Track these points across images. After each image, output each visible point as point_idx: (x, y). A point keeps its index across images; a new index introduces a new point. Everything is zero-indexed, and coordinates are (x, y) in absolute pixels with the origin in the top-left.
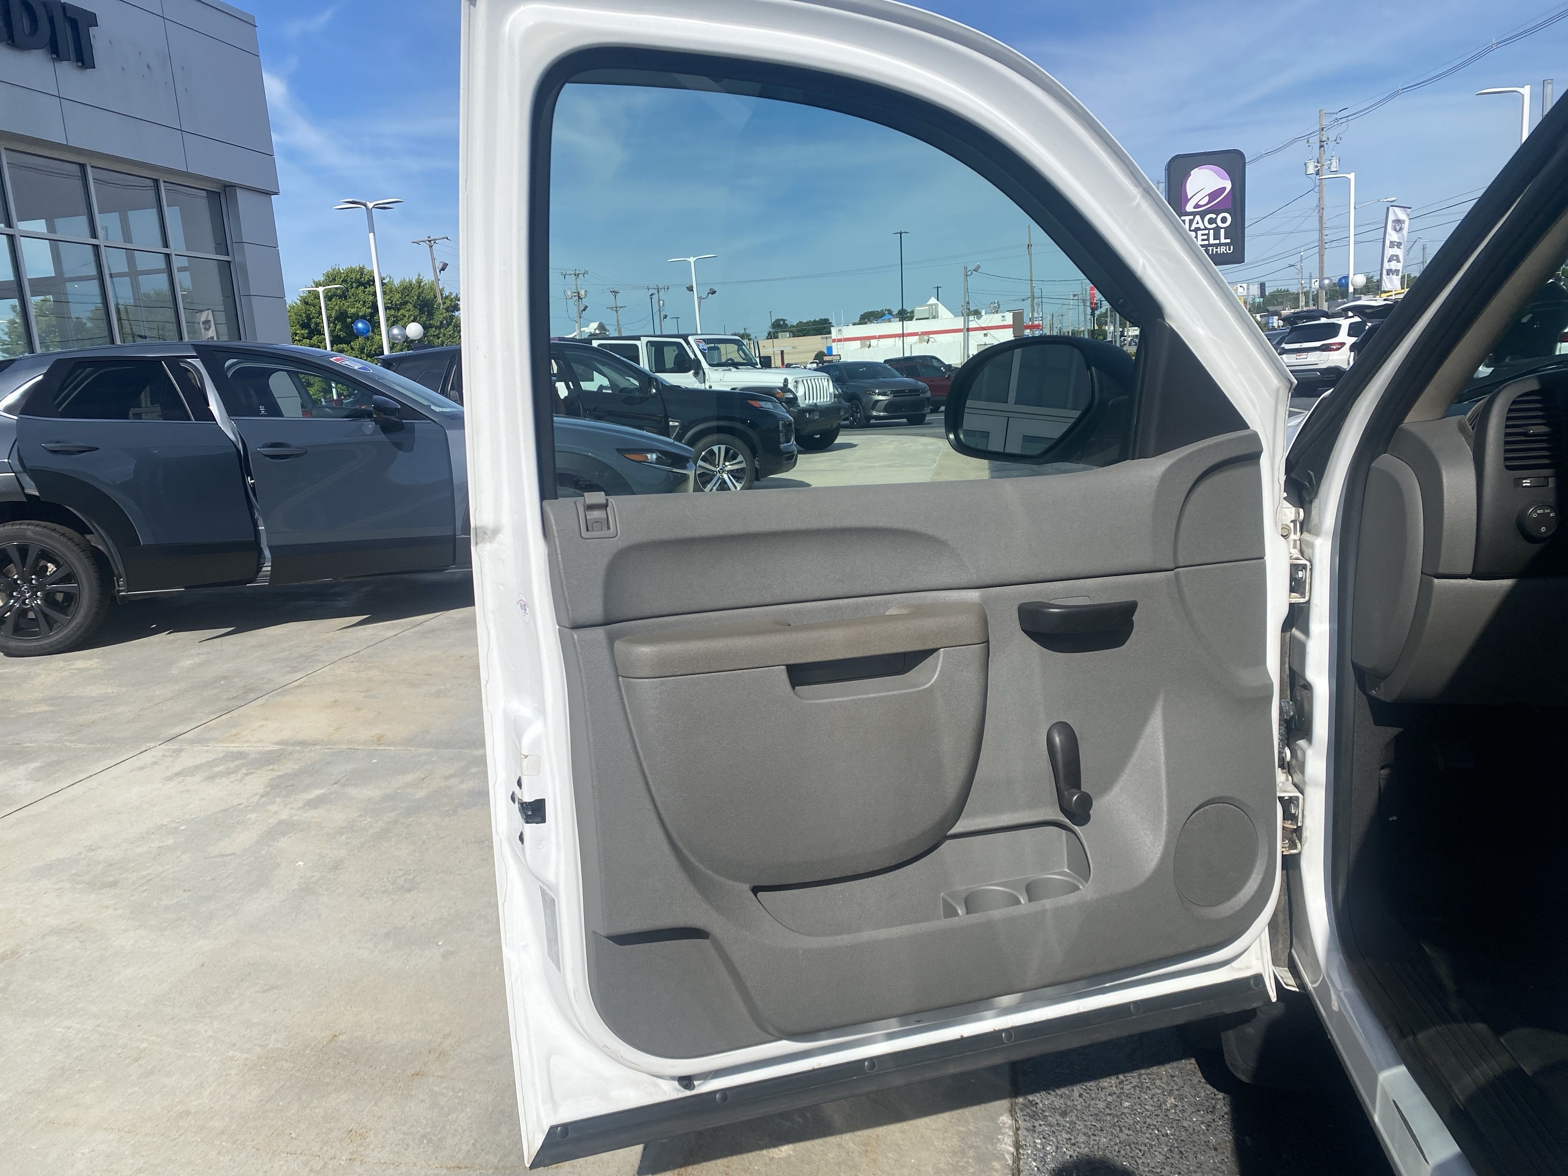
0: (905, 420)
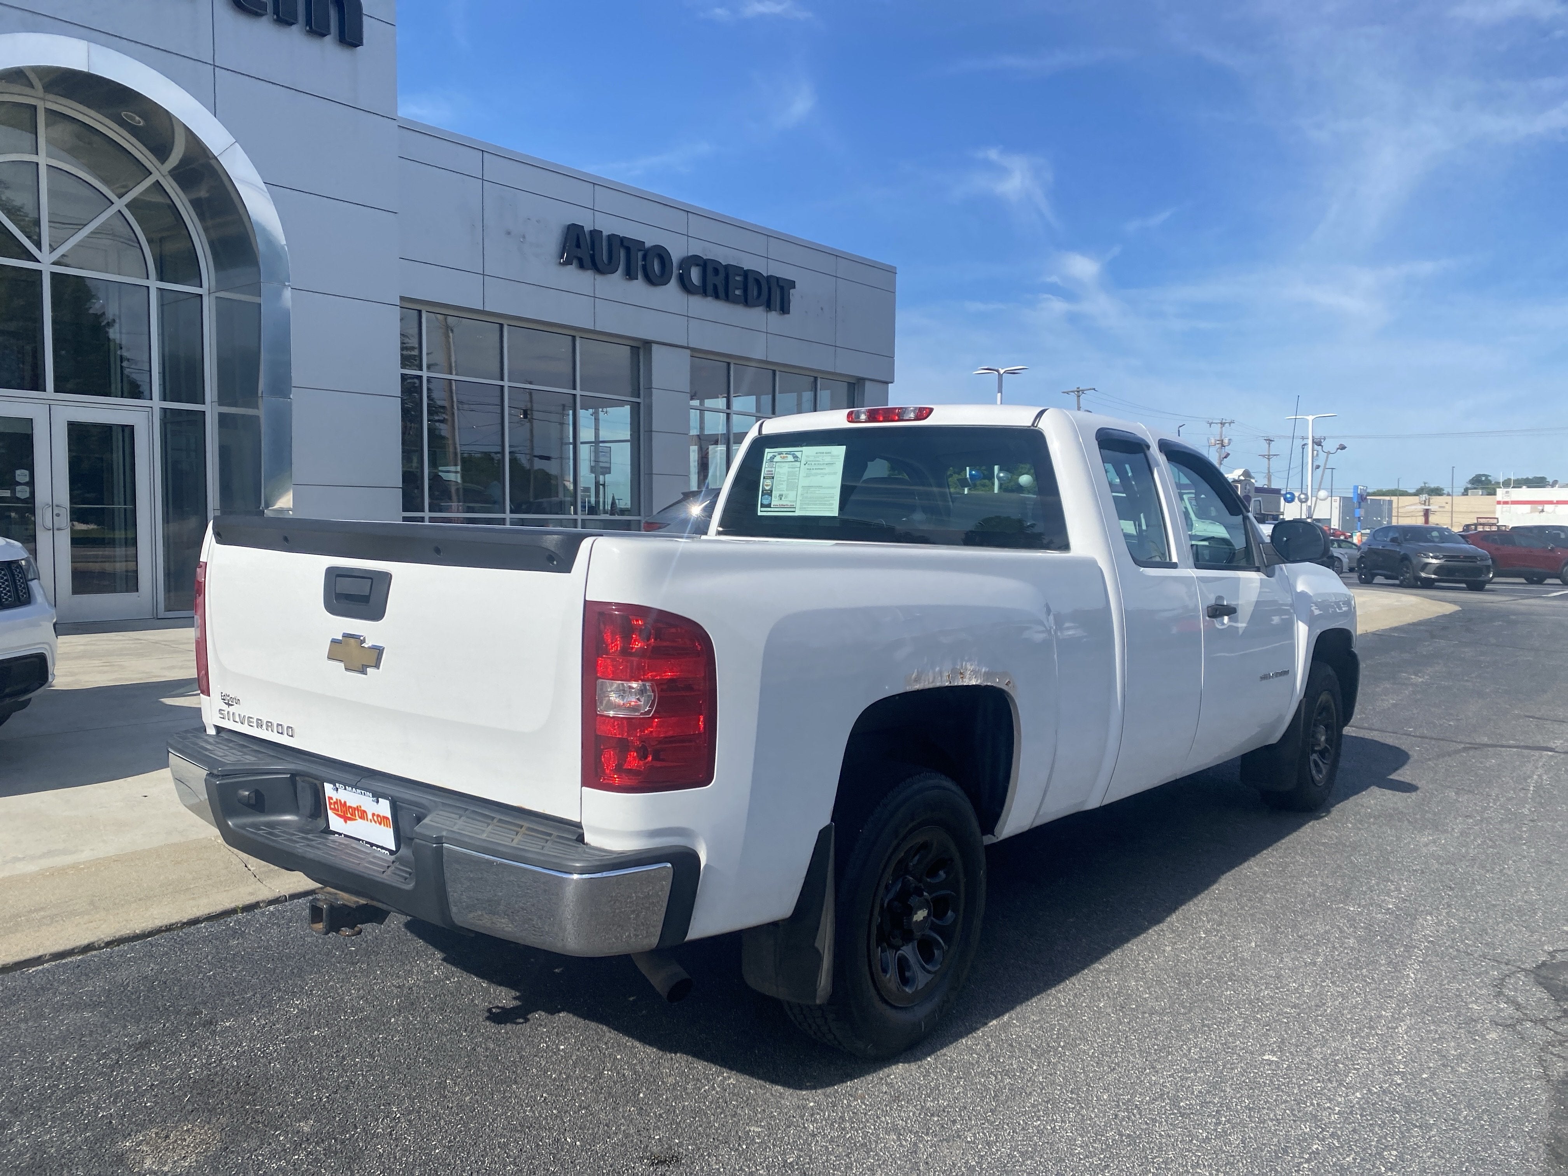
0: (1464, 585)
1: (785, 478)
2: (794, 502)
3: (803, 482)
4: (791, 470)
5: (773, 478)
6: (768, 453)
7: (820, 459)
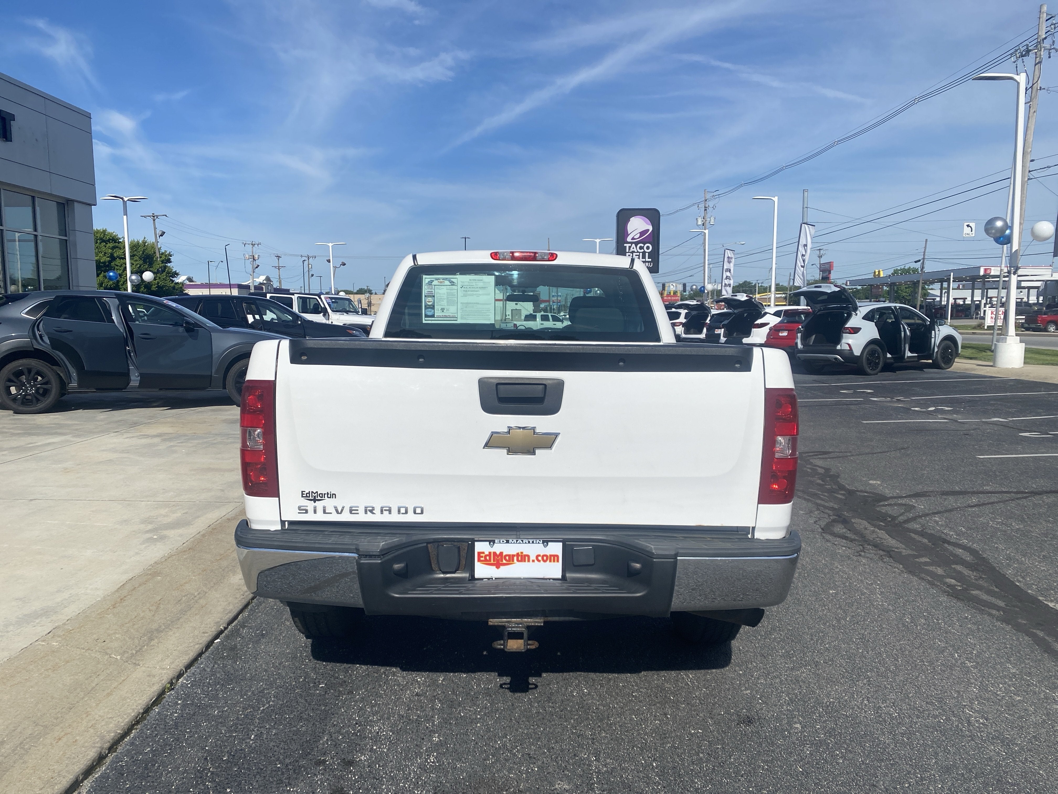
1: (445, 297)
2: (455, 313)
3: (461, 300)
4: (449, 291)
5: (434, 296)
6: (426, 279)
7: (474, 284)
